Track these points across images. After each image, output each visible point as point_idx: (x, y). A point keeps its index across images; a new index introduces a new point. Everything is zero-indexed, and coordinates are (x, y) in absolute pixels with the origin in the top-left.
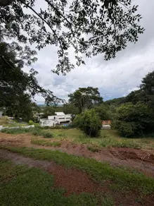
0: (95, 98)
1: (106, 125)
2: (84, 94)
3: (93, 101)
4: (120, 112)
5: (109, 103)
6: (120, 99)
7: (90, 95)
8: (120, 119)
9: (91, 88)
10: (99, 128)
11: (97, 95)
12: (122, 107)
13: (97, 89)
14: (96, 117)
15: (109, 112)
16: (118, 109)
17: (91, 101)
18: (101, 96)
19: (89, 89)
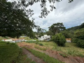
0: (61, 28)
1: (68, 41)
2: (55, 26)
3: (60, 29)
4: (76, 34)
5: (69, 29)
6: (76, 27)
7: (59, 26)
8: (77, 38)
9: (59, 23)
10: (65, 42)
11: (62, 26)
13: (62, 23)
14: (63, 37)
15: (69, 34)
16: (75, 32)
18: (64, 26)
19: (58, 24)
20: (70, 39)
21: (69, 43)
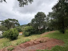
0: (17, 24)
4: (25, 29)
5: (22, 26)
6: (26, 25)
7: (15, 22)
9: (15, 20)
11: (17, 23)
12: (26, 27)
13: (18, 20)
16: (25, 28)
17: (14, 25)
18: (19, 23)
20: (22, 32)
21: (21, 35)
